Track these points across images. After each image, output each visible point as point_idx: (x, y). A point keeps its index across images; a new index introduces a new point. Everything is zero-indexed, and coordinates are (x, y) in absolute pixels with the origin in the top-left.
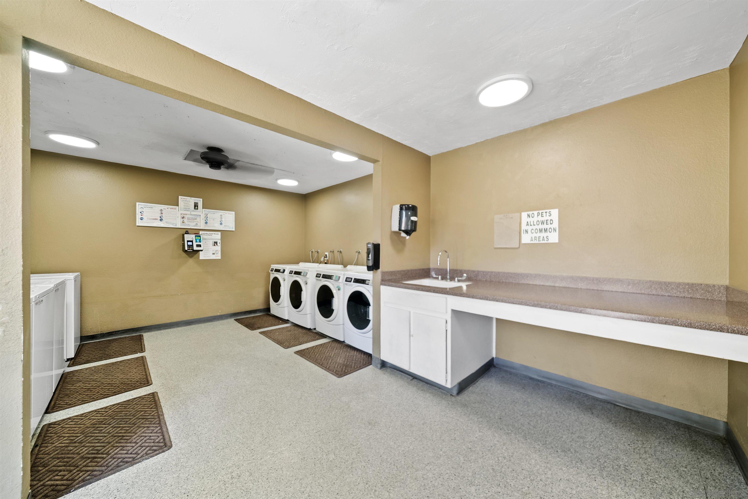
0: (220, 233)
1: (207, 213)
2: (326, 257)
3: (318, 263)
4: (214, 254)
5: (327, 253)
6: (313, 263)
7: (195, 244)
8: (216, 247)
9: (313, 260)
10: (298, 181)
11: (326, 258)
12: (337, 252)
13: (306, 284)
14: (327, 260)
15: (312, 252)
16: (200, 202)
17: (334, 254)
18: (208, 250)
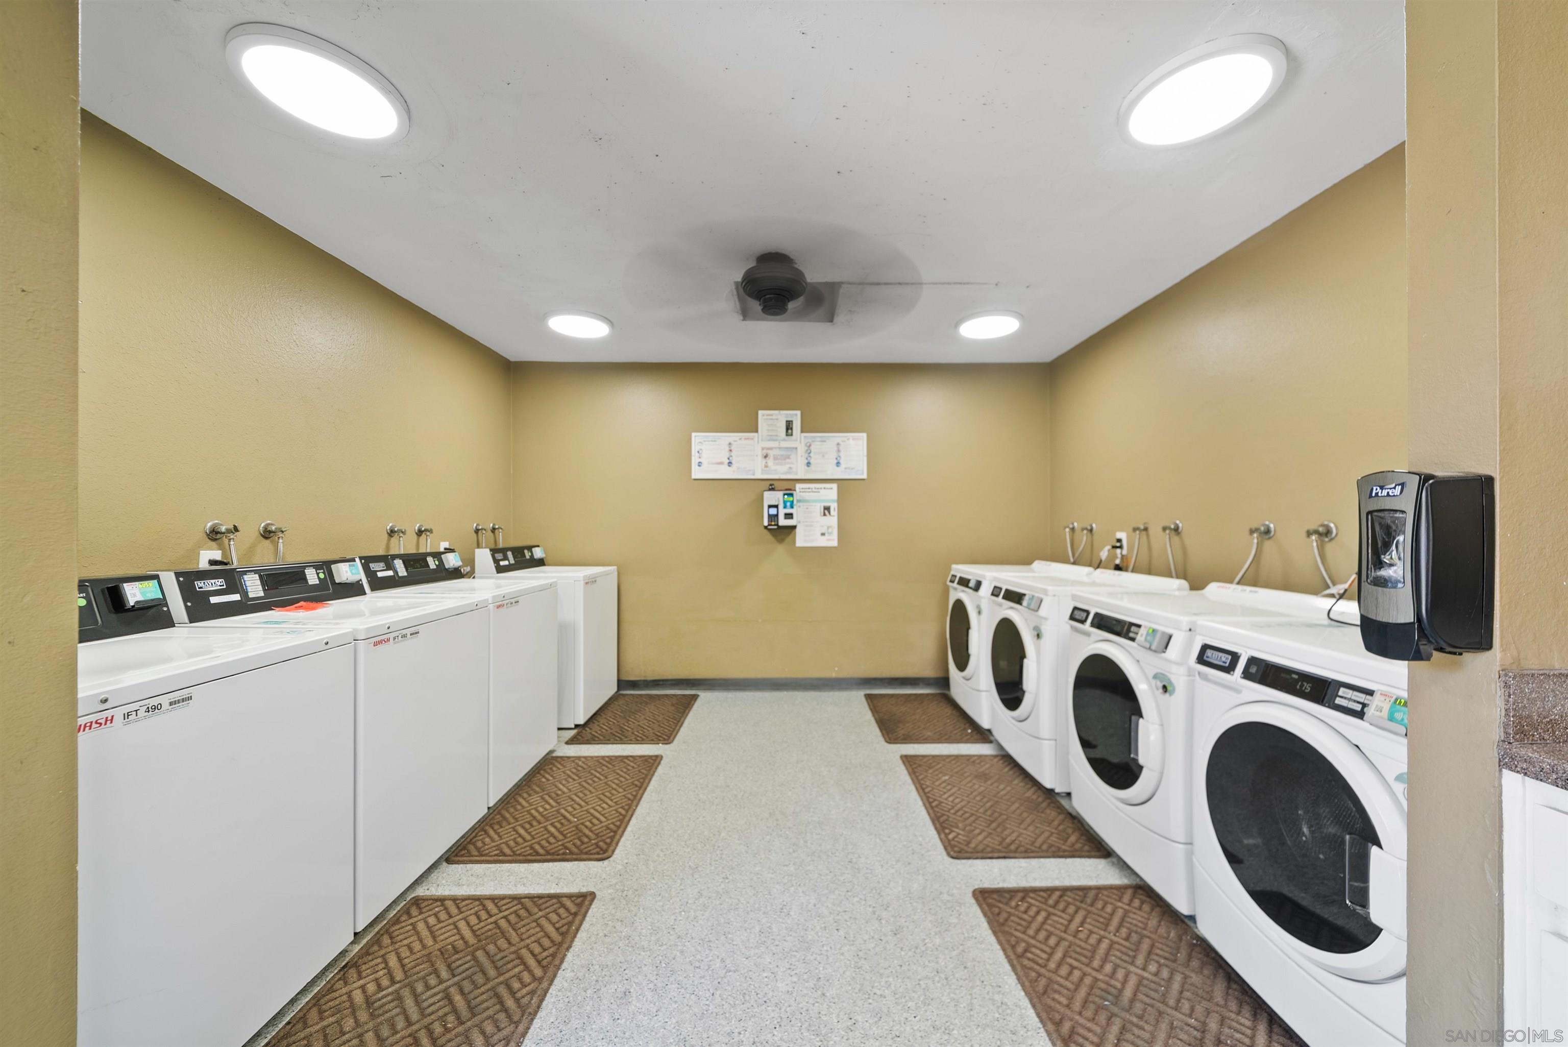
0: (834, 486)
1: (810, 441)
2: (1121, 547)
3: (1090, 565)
4: (823, 534)
5: (1122, 535)
6: (1074, 563)
7: (782, 512)
8: (828, 518)
9: (1077, 555)
10: (1020, 316)
11: (1118, 551)
12: (1160, 530)
13: (1038, 636)
14: (1123, 556)
15: (1073, 529)
16: (796, 416)
17: (1148, 536)
18: (811, 526)
